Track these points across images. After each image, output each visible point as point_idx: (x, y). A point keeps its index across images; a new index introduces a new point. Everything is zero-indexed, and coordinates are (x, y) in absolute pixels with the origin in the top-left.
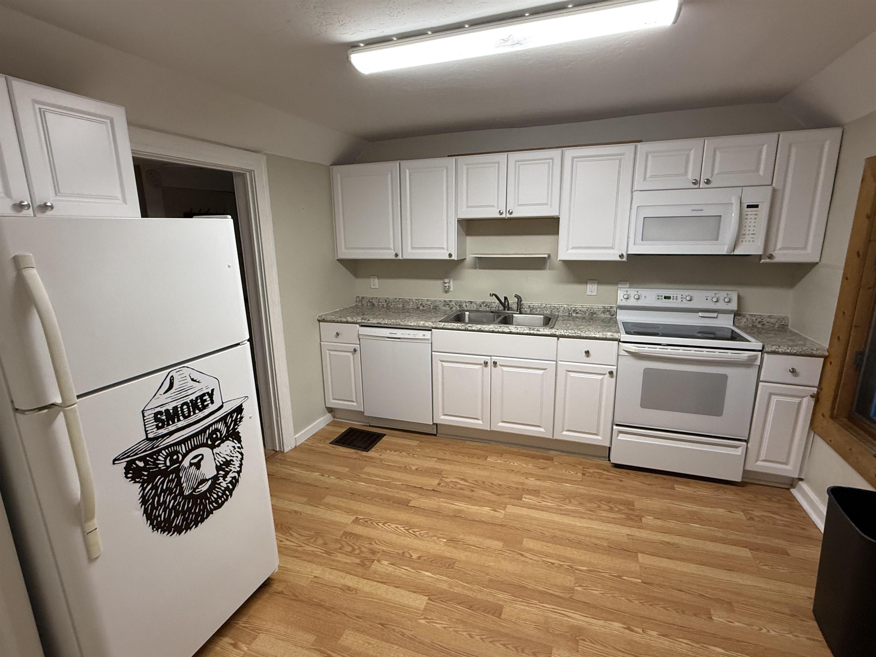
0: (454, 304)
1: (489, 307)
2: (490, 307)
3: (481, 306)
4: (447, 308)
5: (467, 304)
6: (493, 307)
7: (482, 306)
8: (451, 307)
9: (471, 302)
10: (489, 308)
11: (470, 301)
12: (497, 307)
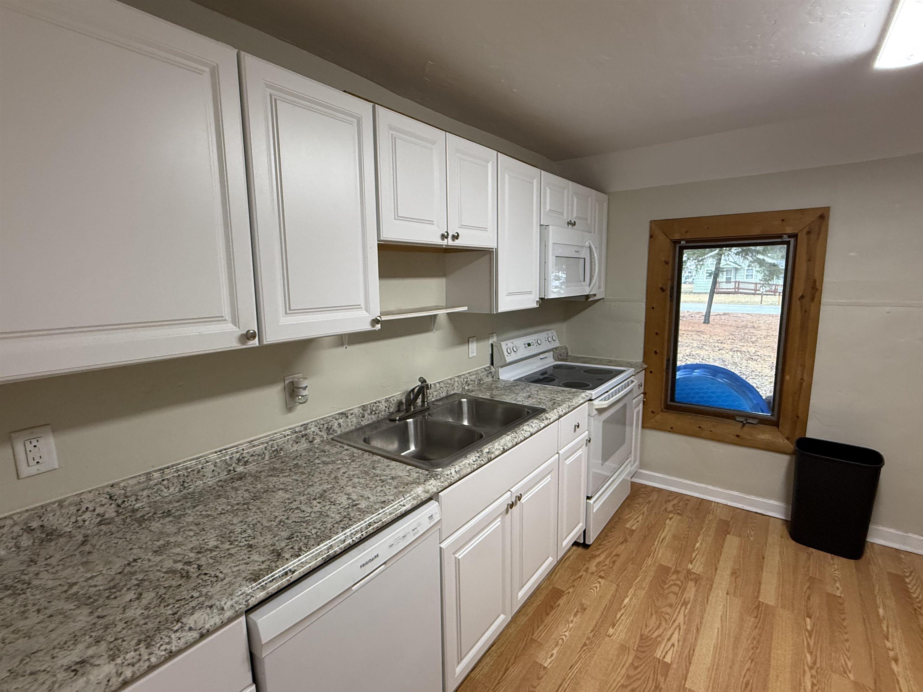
0: (317, 431)
1: (375, 413)
2: (377, 412)
3: (363, 417)
4: (304, 445)
5: (341, 421)
6: (381, 411)
7: (366, 415)
8: (311, 439)
9: (344, 415)
10: (376, 415)
11: (342, 414)
12: (387, 409)
